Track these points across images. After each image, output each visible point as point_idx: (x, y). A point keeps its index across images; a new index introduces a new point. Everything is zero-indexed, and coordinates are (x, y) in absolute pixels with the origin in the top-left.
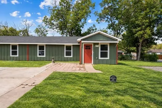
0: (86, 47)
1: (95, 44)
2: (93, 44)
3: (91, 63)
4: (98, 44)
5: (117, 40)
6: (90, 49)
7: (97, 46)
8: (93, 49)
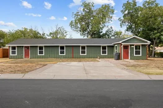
0: (124, 47)
1: (131, 45)
2: (129, 45)
3: (128, 58)
4: (133, 45)
5: (147, 42)
6: (127, 48)
7: (133, 47)
8: (129, 49)
